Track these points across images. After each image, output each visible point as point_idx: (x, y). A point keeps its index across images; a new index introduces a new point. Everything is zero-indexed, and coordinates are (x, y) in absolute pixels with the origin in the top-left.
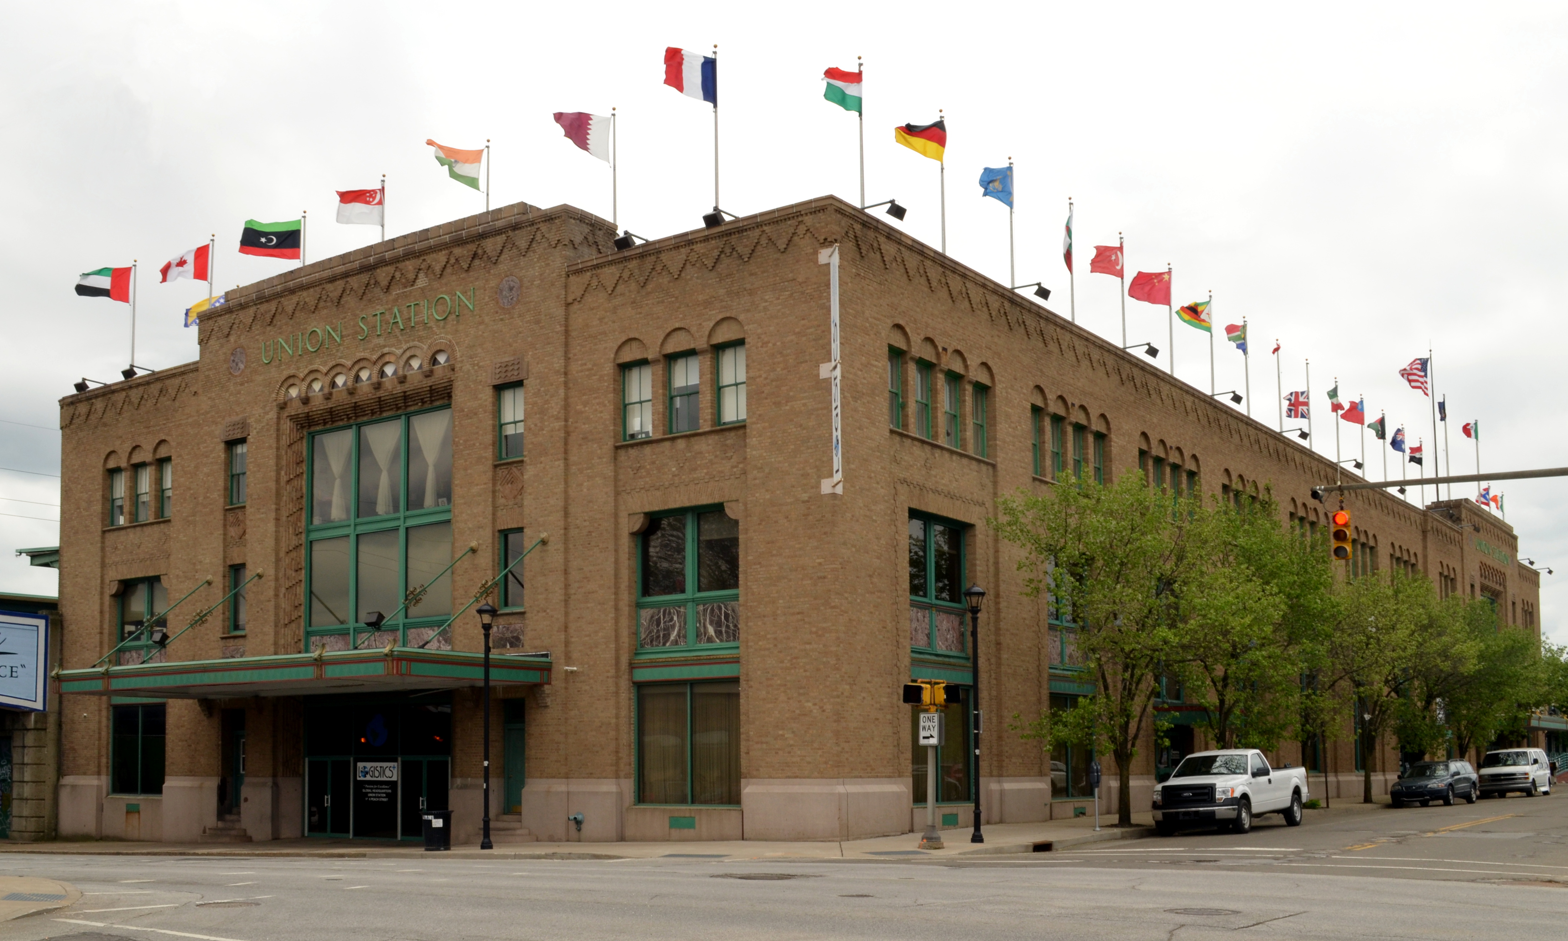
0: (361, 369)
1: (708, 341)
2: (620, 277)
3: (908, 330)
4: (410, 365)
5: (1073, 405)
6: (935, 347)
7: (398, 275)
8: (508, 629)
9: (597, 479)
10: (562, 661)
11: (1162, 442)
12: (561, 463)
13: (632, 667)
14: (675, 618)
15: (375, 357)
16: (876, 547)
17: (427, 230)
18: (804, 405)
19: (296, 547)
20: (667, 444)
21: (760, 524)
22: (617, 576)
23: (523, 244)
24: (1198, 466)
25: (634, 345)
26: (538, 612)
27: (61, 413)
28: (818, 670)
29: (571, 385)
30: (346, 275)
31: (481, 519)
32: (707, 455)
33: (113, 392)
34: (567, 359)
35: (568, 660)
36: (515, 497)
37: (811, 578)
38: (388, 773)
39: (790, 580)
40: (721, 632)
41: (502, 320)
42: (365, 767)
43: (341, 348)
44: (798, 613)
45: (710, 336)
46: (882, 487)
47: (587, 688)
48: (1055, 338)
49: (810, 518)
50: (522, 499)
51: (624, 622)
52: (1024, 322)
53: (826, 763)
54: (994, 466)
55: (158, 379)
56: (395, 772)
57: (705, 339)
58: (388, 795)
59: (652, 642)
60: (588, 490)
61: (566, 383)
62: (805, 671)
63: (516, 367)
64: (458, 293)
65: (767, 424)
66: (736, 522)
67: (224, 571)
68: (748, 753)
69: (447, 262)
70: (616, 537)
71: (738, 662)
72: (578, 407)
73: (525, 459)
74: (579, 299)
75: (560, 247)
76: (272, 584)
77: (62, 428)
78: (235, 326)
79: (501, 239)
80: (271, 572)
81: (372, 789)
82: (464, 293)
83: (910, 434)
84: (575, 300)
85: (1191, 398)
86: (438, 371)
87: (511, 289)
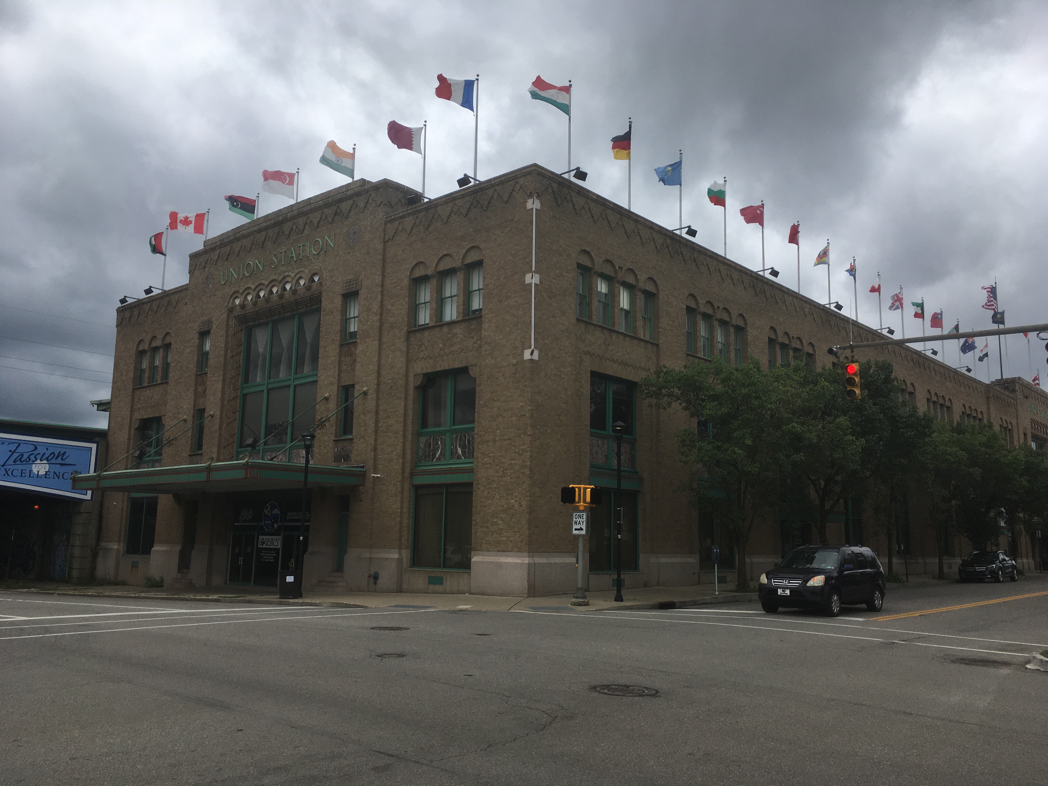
0: (272, 287)
1: (462, 262)
2: (414, 223)
3: (592, 254)
4: (299, 283)
5: (718, 307)
6: (614, 266)
7: (294, 227)
8: (343, 449)
9: (397, 352)
10: (372, 471)
11: (786, 333)
12: (376, 343)
13: (412, 474)
14: (439, 443)
15: (280, 278)
16: (563, 396)
17: (311, 198)
18: (516, 301)
19: (234, 398)
20: (438, 329)
21: (488, 380)
22: (405, 415)
23: (362, 205)
24: (814, 350)
25: (421, 266)
26: (360, 438)
27: (117, 317)
28: (519, 477)
29: (385, 293)
30: (267, 228)
31: (332, 379)
32: (459, 336)
33: (144, 303)
34: (383, 276)
35: (376, 471)
36: (351, 365)
37: (517, 416)
38: (275, 543)
39: (504, 417)
40: (465, 452)
41: (349, 253)
42: (263, 539)
43: (263, 273)
44: (508, 439)
45: (463, 258)
46: (569, 356)
47: (386, 488)
48: (705, 263)
49: (517, 375)
50: (355, 366)
51: (408, 445)
52: (681, 253)
53: (522, 542)
54: (657, 345)
55: (168, 295)
56: (280, 542)
57: (460, 261)
58: (274, 557)
59: (425, 458)
60: (392, 359)
61: (382, 292)
62: (511, 478)
63: (355, 282)
64: (326, 237)
65: (494, 315)
66: (475, 379)
67: (194, 413)
68: (475, 534)
69: (321, 218)
70: (406, 390)
71: (472, 472)
72: (388, 307)
73: (358, 340)
74: (391, 238)
75: (382, 206)
76: (218, 420)
77: (117, 326)
78: (208, 262)
79: (350, 202)
80: (218, 413)
81: (265, 553)
82: (329, 237)
83: (592, 322)
84: (389, 239)
85: (808, 306)
86: (314, 286)
87: (355, 233)
